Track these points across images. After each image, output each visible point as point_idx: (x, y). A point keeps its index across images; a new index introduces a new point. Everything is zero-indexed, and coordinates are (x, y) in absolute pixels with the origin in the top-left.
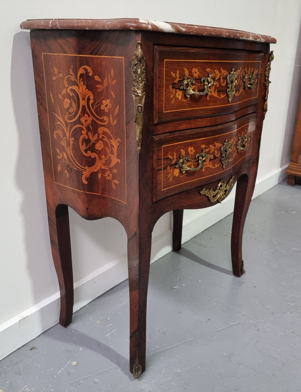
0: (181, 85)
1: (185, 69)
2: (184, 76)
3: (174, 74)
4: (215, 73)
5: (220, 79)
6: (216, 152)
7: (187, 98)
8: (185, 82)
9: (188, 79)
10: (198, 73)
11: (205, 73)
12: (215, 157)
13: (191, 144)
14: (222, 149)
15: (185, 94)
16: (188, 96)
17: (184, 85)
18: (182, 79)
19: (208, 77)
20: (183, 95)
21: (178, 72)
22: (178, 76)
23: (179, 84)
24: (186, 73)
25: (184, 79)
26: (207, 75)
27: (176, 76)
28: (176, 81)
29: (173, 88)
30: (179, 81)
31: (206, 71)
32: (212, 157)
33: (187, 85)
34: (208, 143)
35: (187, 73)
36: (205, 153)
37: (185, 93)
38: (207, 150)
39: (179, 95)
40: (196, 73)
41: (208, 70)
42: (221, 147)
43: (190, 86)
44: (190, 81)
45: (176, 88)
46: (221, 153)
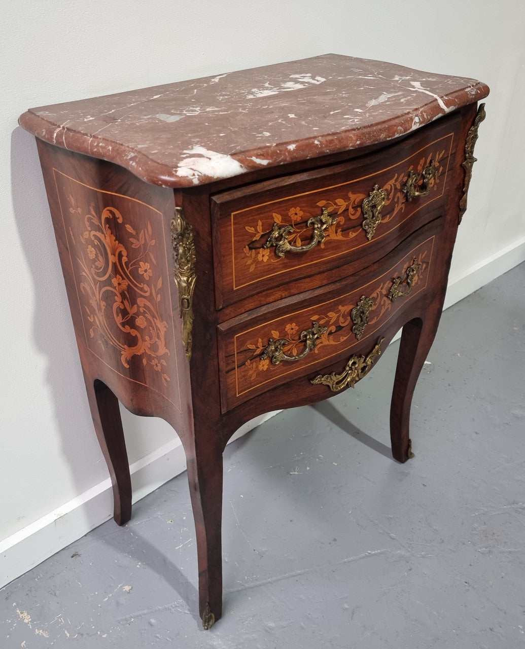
0: (267, 241)
1: (274, 214)
2: (273, 225)
3: (253, 229)
4: (336, 204)
5: (347, 210)
6: (341, 319)
7: (280, 257)
8: (276, 234)
9: (280, 229)
10: (302, 213)
11: (316, 209)
12: (339, 328)
13: (291, 320)
14: (354, 312)
15: (275, 252)
16: (281, 254)
17: (273, 240)
18: (268, 231)
19: (322, 214)
20: (273, 254)
21: (260, 223)
22: (260, 228)
23: (264, 240)
24: (276, 220)
25: (273, 230)
26: (319, 212)
27: (256, 230)
28: (257, 237)
29: (251, 249)
30: (262, 236)
31: (318, 207)
32: (333, 329)
33: (280, 238)
34: (323, 312)
35: (278, 219)
36: (319, 327)
37: (275, 250)
38: (322, 322)
39: (263, 256)
40: (296, 214)
41: (321, 203)
42: (352, 310)
43: (285, 238)
44: (284, 231)
45: (256, 248)
46: (351, 318)
